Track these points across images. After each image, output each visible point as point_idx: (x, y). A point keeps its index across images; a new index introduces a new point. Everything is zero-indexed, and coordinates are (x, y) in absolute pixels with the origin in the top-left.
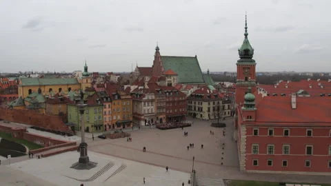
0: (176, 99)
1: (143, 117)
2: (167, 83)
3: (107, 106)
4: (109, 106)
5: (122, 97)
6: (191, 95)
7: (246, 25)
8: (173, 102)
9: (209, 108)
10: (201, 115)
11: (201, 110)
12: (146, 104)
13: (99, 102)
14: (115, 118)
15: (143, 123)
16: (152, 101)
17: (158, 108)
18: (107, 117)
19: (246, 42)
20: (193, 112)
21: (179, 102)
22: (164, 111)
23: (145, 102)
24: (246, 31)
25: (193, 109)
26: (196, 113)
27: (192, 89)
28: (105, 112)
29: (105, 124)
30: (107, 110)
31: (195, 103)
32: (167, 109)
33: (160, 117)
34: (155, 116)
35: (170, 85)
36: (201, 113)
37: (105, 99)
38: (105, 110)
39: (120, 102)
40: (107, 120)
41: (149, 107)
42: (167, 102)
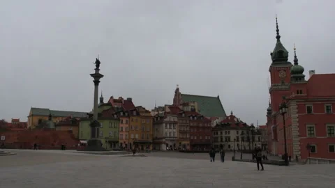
0: (201, 125)
1: (164, 140)
2: (190, 107)
3: (124, 121)
4: (127, 121)
5: (141, 114)
6: (217, 125)
7: (277, 27)
8: (198, 127)
9: (238, 137)
10: (229, 146)
11: (228, 139)
12: (168, 126)
13: (115, 116)
14: (132, 136)
15: (164, 147)
16: (175, 123)
17: (181, 132)
18: (124, 134)
19: (279, 45)
20: (219, 144)
21: (204, 128)
22: (188, 136)
23: (166, 123)
24: (278, 33)
25: (219, 140)
26: (223, 144)
27: (217, 120)
28: (122, 128)
29: (120, 141)
30: (124, 126)
31: (221, 133)
32: (191, 135)
33: (183, 143)
34: (178, 140)
35: (193, 110)
36: (229, 143)
37: (122, 114)
38: (121, 125)
39: (139, 119)
40: (124, 137)
41: (171, 130)
42: (191, 127)
